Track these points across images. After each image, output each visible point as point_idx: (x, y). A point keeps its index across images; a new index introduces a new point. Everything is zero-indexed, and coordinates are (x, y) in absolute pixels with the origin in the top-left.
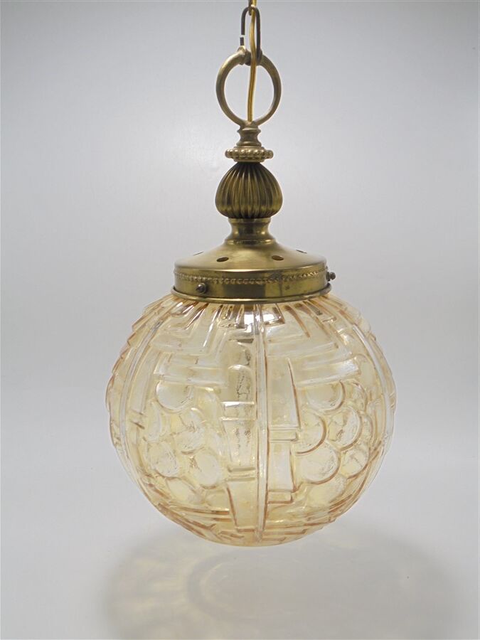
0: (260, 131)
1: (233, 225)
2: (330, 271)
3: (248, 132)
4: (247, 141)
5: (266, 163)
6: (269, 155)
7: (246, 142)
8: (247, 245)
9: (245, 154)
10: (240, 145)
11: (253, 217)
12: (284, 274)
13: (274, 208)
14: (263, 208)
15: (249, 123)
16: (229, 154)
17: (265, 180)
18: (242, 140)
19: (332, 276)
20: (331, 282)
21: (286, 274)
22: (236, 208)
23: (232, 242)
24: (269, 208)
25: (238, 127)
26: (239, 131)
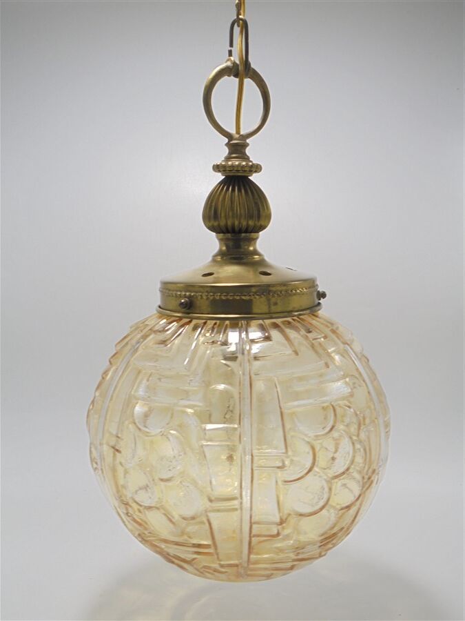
0: (248, 145)
1: (220, 240)
2: (320, 289)
3: (236, 145)
5: (254, 178)
6: (257, 168)
7: (234, 155)
9: (232, 166)
10: (228, 158)
11: (240, 231)
12: (271, 289)
13: (262, 222)
14: (251, 223)
15: (238, 136)
16: (217, 168)
17: (252, 193)
18: (230, 153)
19: (323, 295)
20: (322, 301)
21: (274, 289)
22: (222, 223)
23: (219, 258)
24: (257, 222)
25: (226, 140)
26: (227, 145)
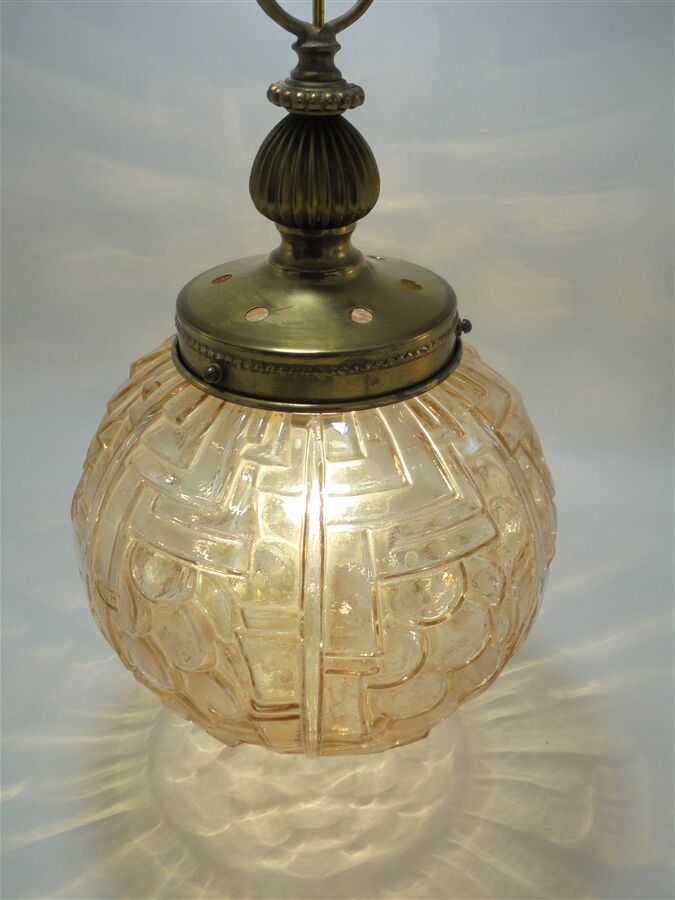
0: (338, 47)
1: (284, 235)
2: (462, 317)
3: (313, 52)
4: (310, 70)
5: (349, 115)
6: (356, 97)
7: (310, 74)
8: (307, 282)
9: (304, 101)
10: (298, 78)
11: (319, 226)
14: (340, 209)
15: (317, 30)
16: (275, 97)
17: (343, 156)
18: (302, 67)
19: (466, 327)
20: (464, 337)
22: (284, 208)
23: (279, 270)
24: (351, 206)
25: (294, 38)
26: (296, 46)
